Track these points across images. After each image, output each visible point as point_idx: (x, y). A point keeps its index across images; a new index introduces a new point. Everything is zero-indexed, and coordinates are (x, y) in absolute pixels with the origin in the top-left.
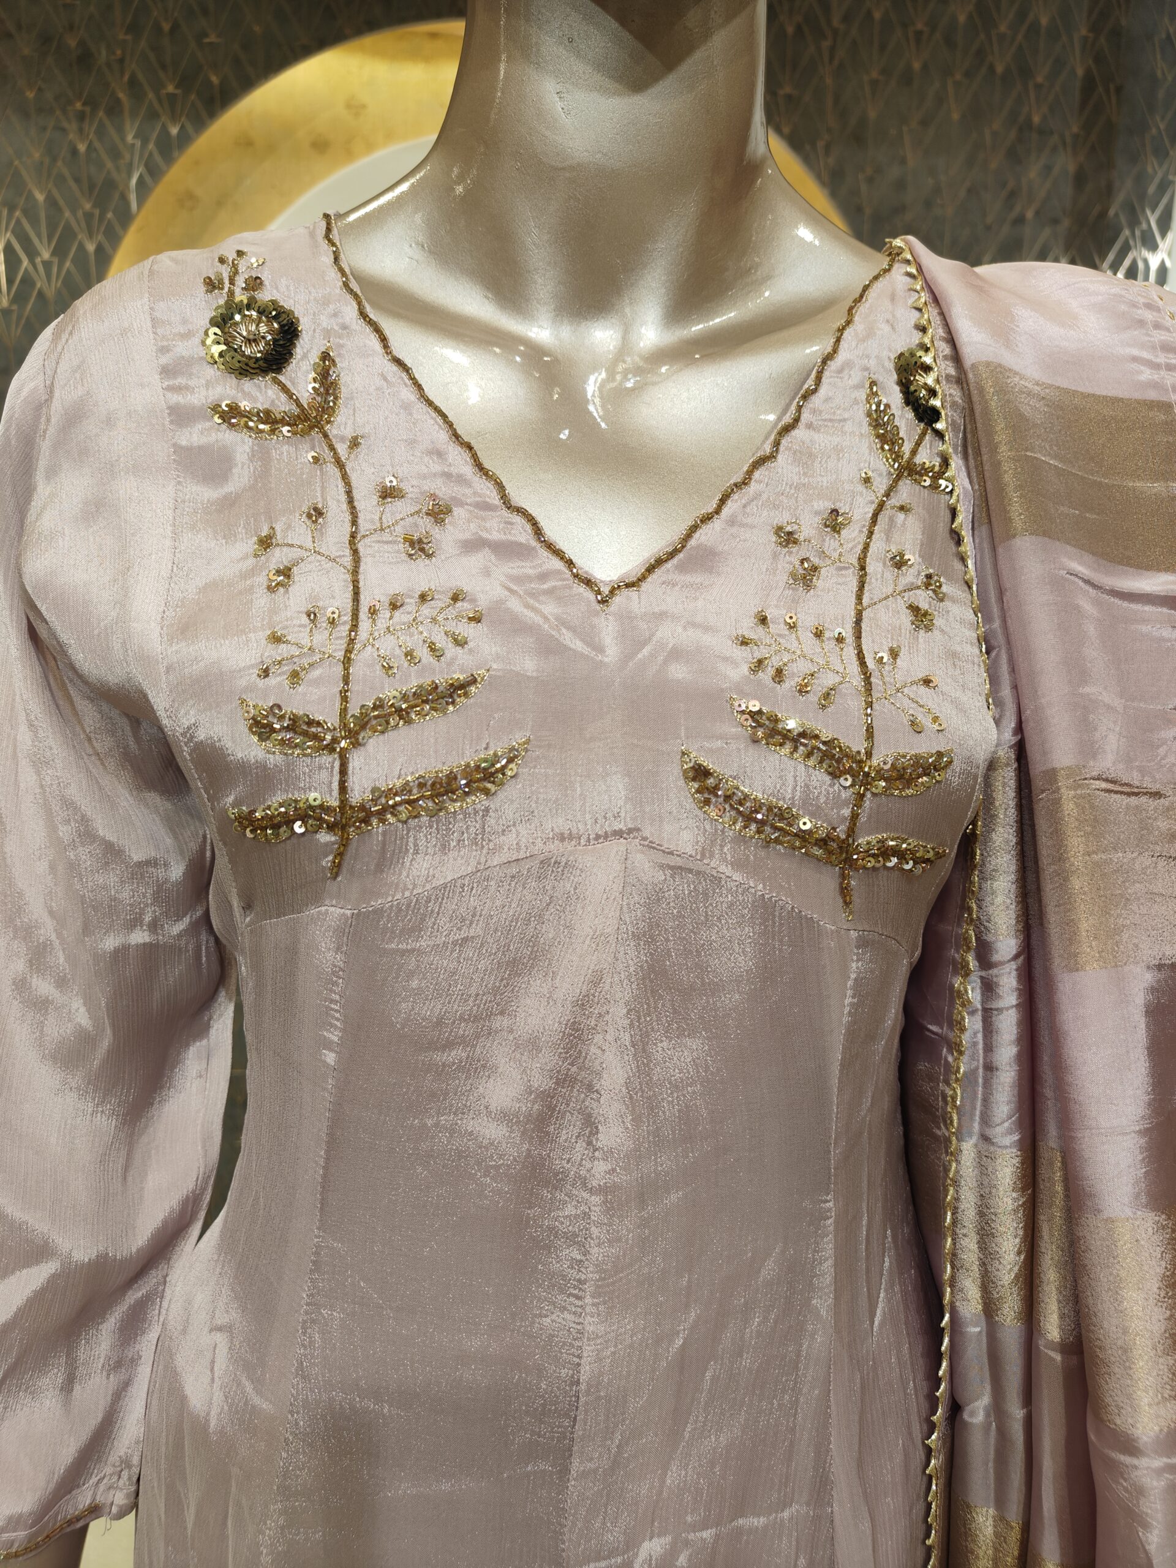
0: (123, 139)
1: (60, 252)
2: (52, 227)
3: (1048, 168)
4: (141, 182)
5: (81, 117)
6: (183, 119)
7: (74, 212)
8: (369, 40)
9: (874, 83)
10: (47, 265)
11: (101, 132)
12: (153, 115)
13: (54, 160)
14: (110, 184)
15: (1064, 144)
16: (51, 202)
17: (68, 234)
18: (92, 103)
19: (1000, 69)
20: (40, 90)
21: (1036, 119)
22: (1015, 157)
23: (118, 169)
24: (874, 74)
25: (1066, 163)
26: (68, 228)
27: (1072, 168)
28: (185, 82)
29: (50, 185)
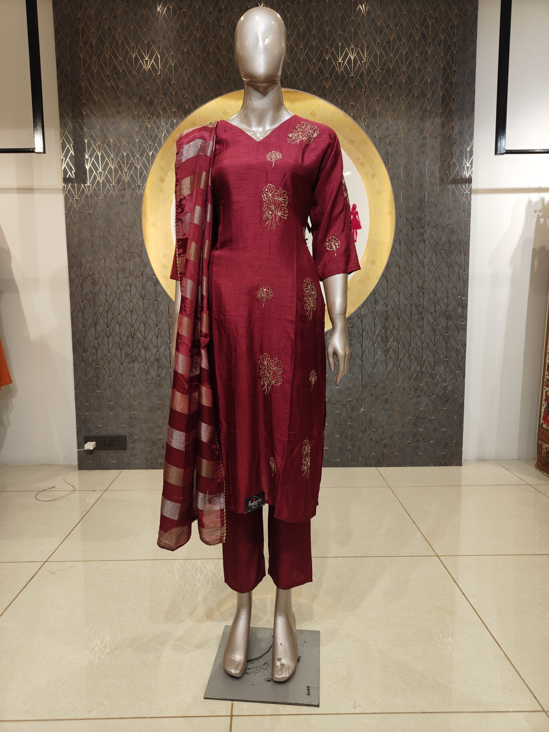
0: (161, 124)
1: (142, 155)
2: (140, 148)
3: (433, 122)
4: (165, 135)
5: (149, 118)
6: (178, 117)
7: (146, 144)
8: (230, 94)
9: (378, 100)
10: (138, 159)
11: (155, 122)
12: (169, 117)
13: (141, 130)
14: (157, 136)
15: (438, 115)
16: (140, 141)
17: (144, 150)
18: (153, 115)
19: (416, 95)
20: (139, 111)
21: (428, 108)
22: (422, 119)
23: (159, 132)
24: (378, 98)
25: (438, 121)
26: (144, 148)
27: (440, 122)
28: (178, 108)
29: (140, 137)
